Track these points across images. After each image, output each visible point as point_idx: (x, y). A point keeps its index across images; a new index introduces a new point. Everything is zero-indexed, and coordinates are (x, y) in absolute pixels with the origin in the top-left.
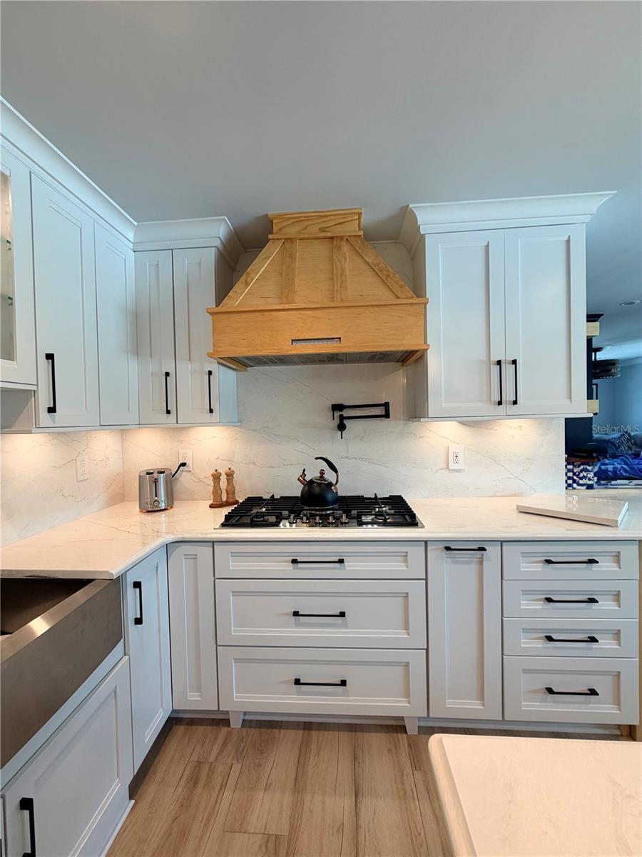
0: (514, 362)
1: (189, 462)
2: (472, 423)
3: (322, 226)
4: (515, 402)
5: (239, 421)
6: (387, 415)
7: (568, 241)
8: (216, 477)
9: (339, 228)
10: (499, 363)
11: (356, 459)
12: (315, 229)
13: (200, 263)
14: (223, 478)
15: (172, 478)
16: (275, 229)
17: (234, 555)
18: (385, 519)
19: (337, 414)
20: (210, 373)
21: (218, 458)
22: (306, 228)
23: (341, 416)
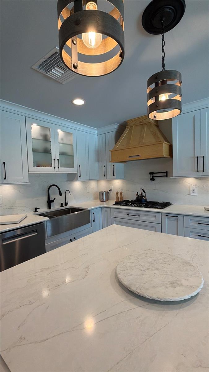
0: (203, 157)
1: (112, 189)
3: (140, 121)
4: (204, 171)
5: (125, 178)
6: (167, 176)
8: (117, 193)
9: (144, 121)
10: (197, 157)
11: (158, 190)
12: (138, 122)
13: (111, 136)
14: (119, 194)
15: (108, 193)
16: (128, 124)
19: (151, 175)
20: (114, 165)
21: (118, 188)
22: (136, 122)
23: (153, 177)
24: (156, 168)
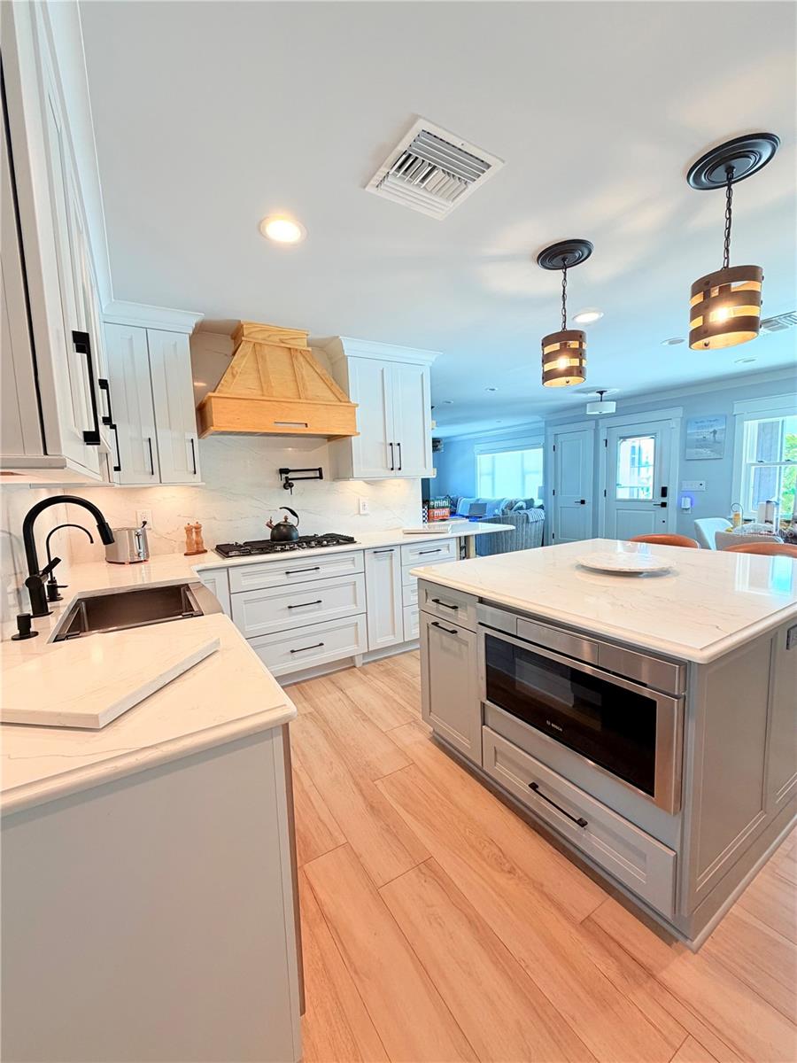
0: (399, 444)
1: (149, 521)
2: (371, 482)
3: (282, 337)
4: (400, 469)
6: (321, 477)
7: (422, 375)
9: (292, 342)
10: (391, 444)
12: (277, 339)
13: (175, 345)
16: (245, 332)
17: (244, 574)
18: (338, 541)
19: (284, 476)
20: (192, 441)
21: (179, 516)
22: (269, 336)
23: (287, 478)
24: (292, 457)
